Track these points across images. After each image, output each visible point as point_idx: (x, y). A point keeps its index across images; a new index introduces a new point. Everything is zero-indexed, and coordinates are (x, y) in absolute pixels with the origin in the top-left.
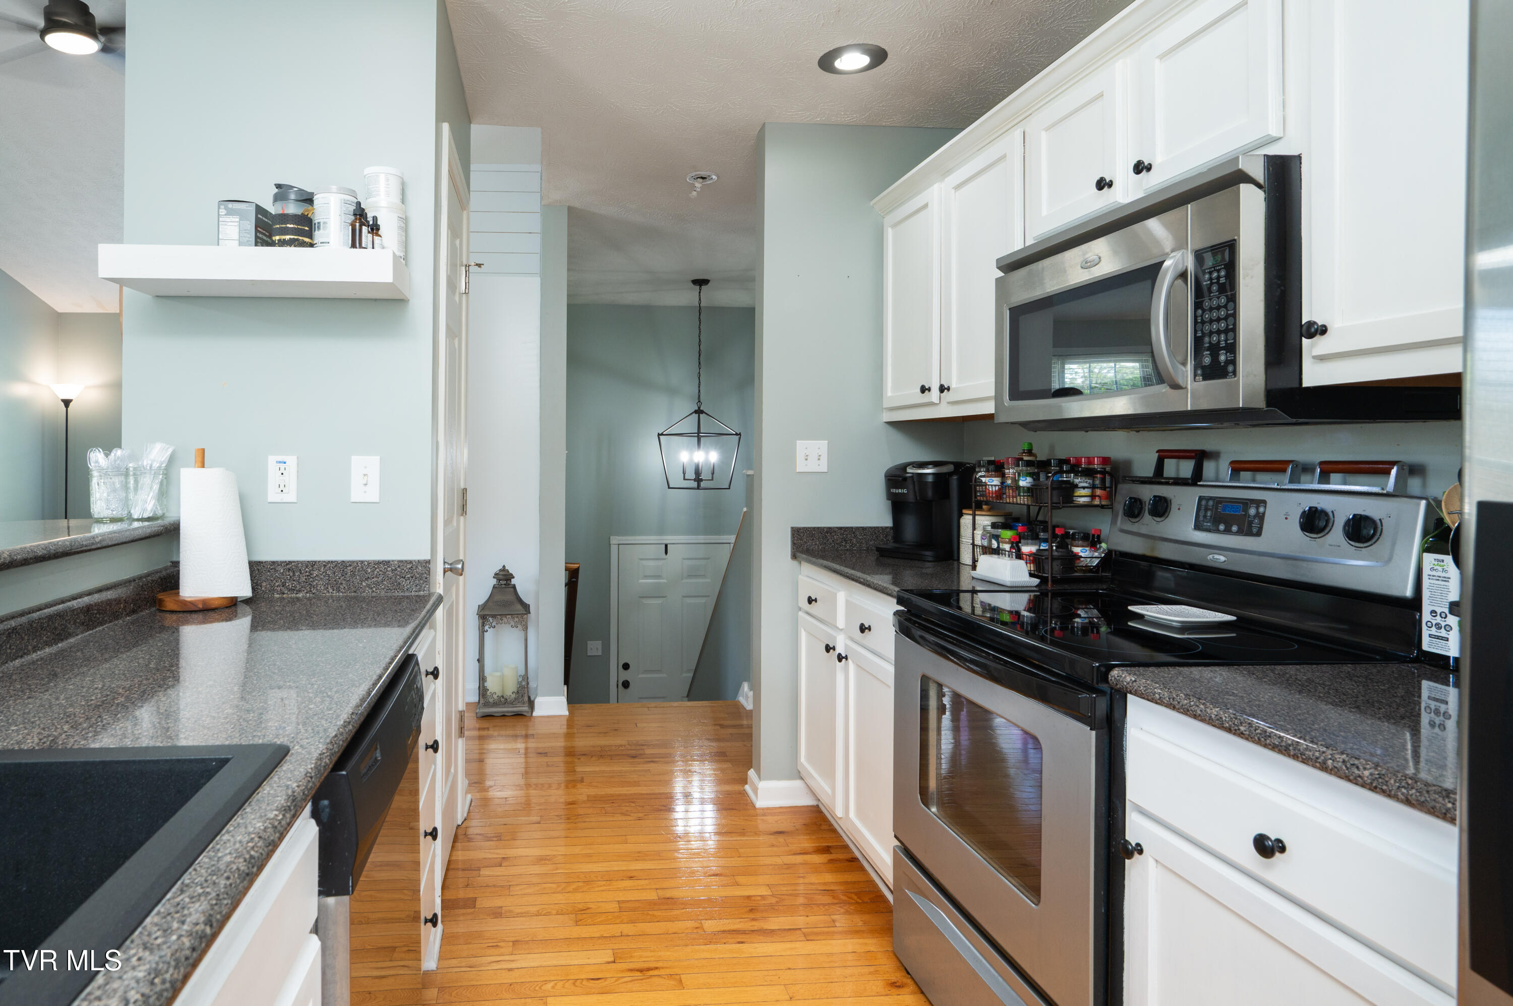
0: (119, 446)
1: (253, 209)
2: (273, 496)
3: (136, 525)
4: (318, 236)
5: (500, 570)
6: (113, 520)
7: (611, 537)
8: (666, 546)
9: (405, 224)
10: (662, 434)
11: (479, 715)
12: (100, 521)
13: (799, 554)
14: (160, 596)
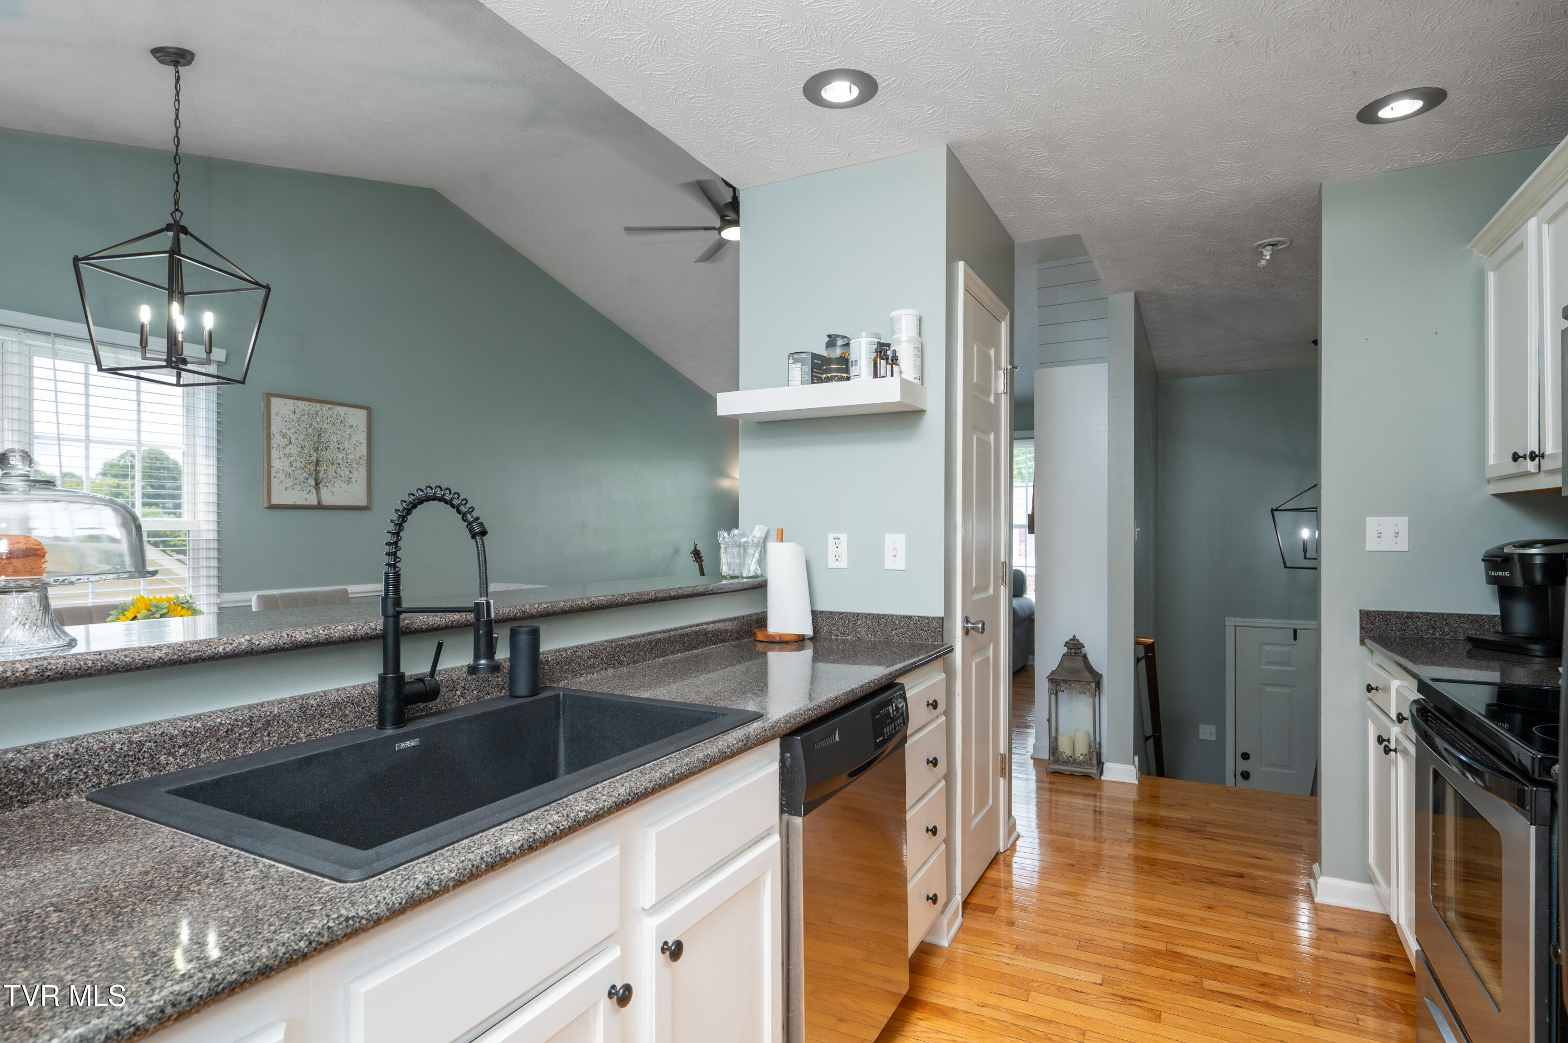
0: (737, 527)
1: (810, 357)
2: (832, 564)
3: (745, 580)
4: (853, 370)
5: (1071, 640)
6: (732, 577)
7: (1226, 619)
8: (1295, 631)
9: (921, 352)
10: (1277, 510)
11: (1049, 770)
12: (725, 578)
13: (1367, 641)
14: (755, 631)
